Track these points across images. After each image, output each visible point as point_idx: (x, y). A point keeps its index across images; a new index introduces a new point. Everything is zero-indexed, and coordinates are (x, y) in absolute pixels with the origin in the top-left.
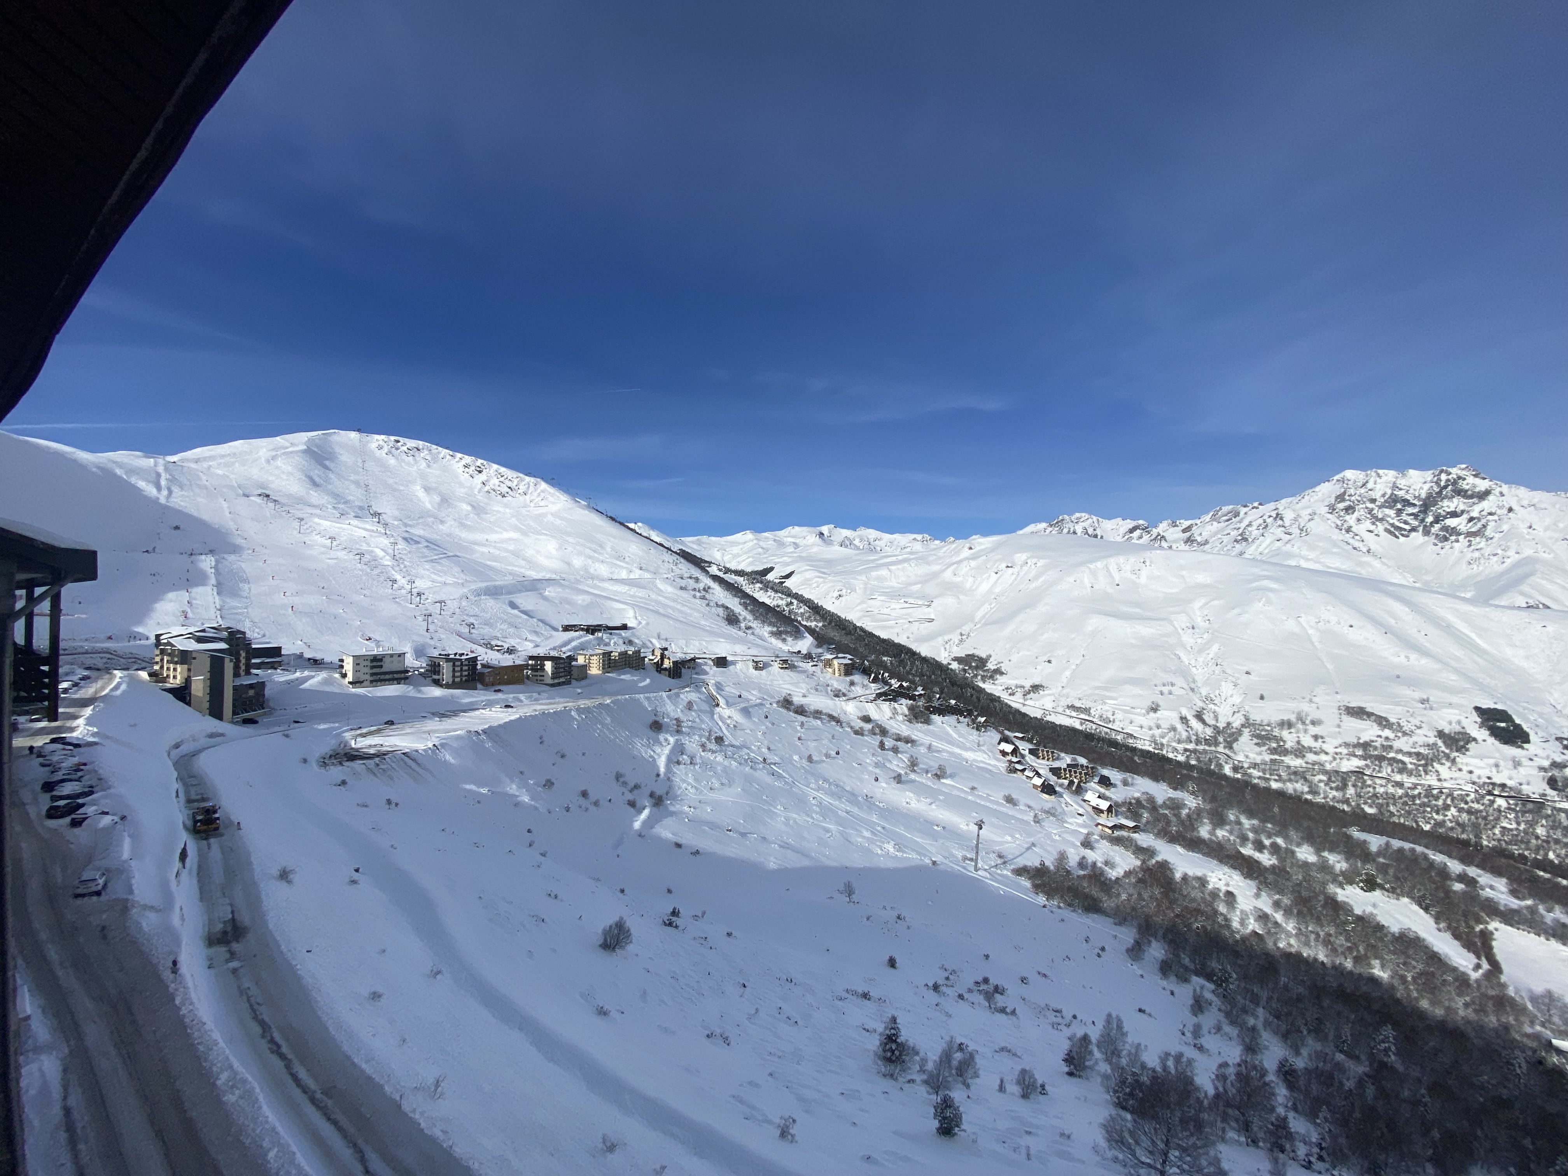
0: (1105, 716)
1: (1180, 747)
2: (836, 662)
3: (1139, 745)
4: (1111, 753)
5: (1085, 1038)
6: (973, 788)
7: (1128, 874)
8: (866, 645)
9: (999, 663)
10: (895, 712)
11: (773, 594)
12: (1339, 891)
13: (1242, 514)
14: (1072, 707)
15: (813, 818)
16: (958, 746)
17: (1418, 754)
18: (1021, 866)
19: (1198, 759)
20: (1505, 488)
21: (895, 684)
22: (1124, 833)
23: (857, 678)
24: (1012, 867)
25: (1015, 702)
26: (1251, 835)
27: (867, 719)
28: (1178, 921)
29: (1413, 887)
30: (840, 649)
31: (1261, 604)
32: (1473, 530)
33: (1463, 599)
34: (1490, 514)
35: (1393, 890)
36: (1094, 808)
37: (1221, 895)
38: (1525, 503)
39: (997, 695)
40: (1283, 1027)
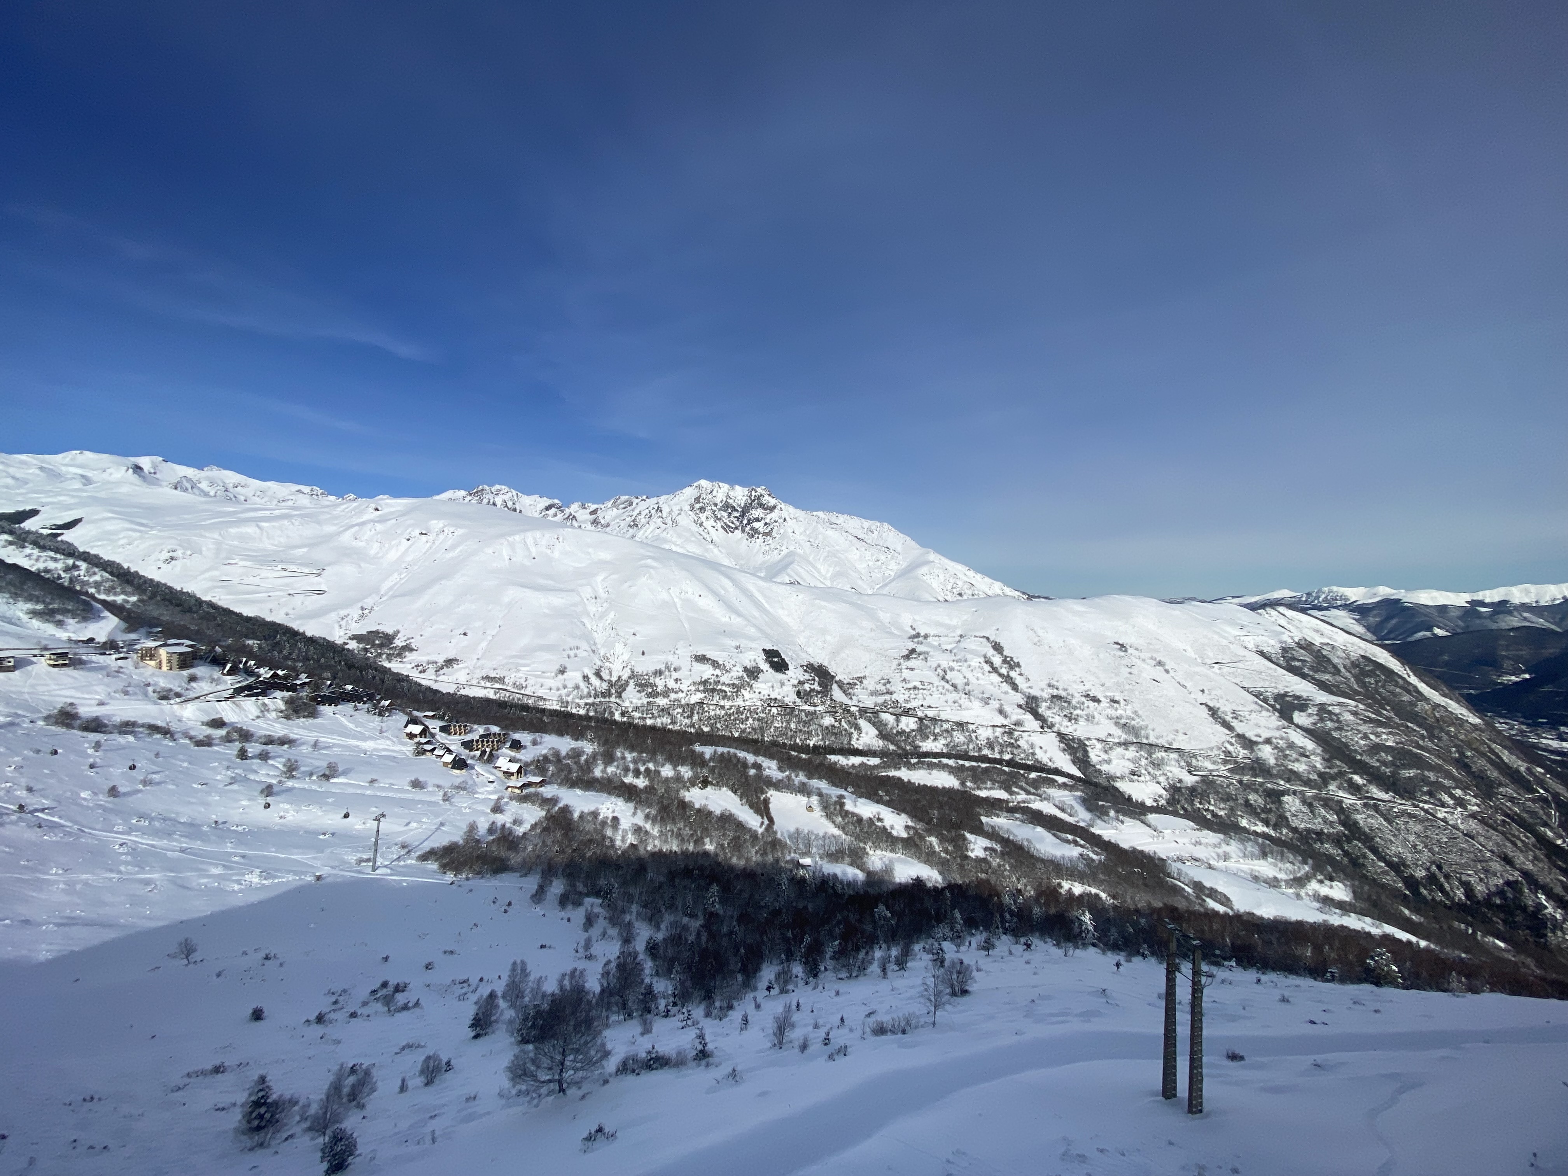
0: (518, 683)
1: (582, 702)
2: (163, 652)
3: (549, 706)
4: (522, 718)
5: (492, 996)
6: (373, 781)
7: (534, 827)
8: (219, 625)
9: (409, 639)
10: (265, 709)
11: (36, 552)
12: (687, 794)
13: (634, 504)
14: (487, 678)
15: (120, 872)
16: (354, 737)
17: (733, 685)
18: (428, 850)
19: (596, 711)
20: (783, 506)
21: (265, 673)
22: (532, 790)
23: (201, 670)
24: (418, 853)
25: (427, 680)
26: (632, 766)
27: (218, 723)
28: (575, 854)
29: (728, 780)
30: (170, 632)
31: (644, 579)
32: (767, 531)
33: (759, 577)
34: (775, 521)
35: (717, 785)
36: (504, 772)
37: (609, 821)
38: (792, 516)
39: (405, 674)
40: (650, 912)
